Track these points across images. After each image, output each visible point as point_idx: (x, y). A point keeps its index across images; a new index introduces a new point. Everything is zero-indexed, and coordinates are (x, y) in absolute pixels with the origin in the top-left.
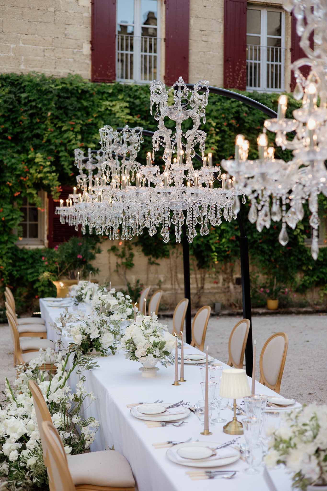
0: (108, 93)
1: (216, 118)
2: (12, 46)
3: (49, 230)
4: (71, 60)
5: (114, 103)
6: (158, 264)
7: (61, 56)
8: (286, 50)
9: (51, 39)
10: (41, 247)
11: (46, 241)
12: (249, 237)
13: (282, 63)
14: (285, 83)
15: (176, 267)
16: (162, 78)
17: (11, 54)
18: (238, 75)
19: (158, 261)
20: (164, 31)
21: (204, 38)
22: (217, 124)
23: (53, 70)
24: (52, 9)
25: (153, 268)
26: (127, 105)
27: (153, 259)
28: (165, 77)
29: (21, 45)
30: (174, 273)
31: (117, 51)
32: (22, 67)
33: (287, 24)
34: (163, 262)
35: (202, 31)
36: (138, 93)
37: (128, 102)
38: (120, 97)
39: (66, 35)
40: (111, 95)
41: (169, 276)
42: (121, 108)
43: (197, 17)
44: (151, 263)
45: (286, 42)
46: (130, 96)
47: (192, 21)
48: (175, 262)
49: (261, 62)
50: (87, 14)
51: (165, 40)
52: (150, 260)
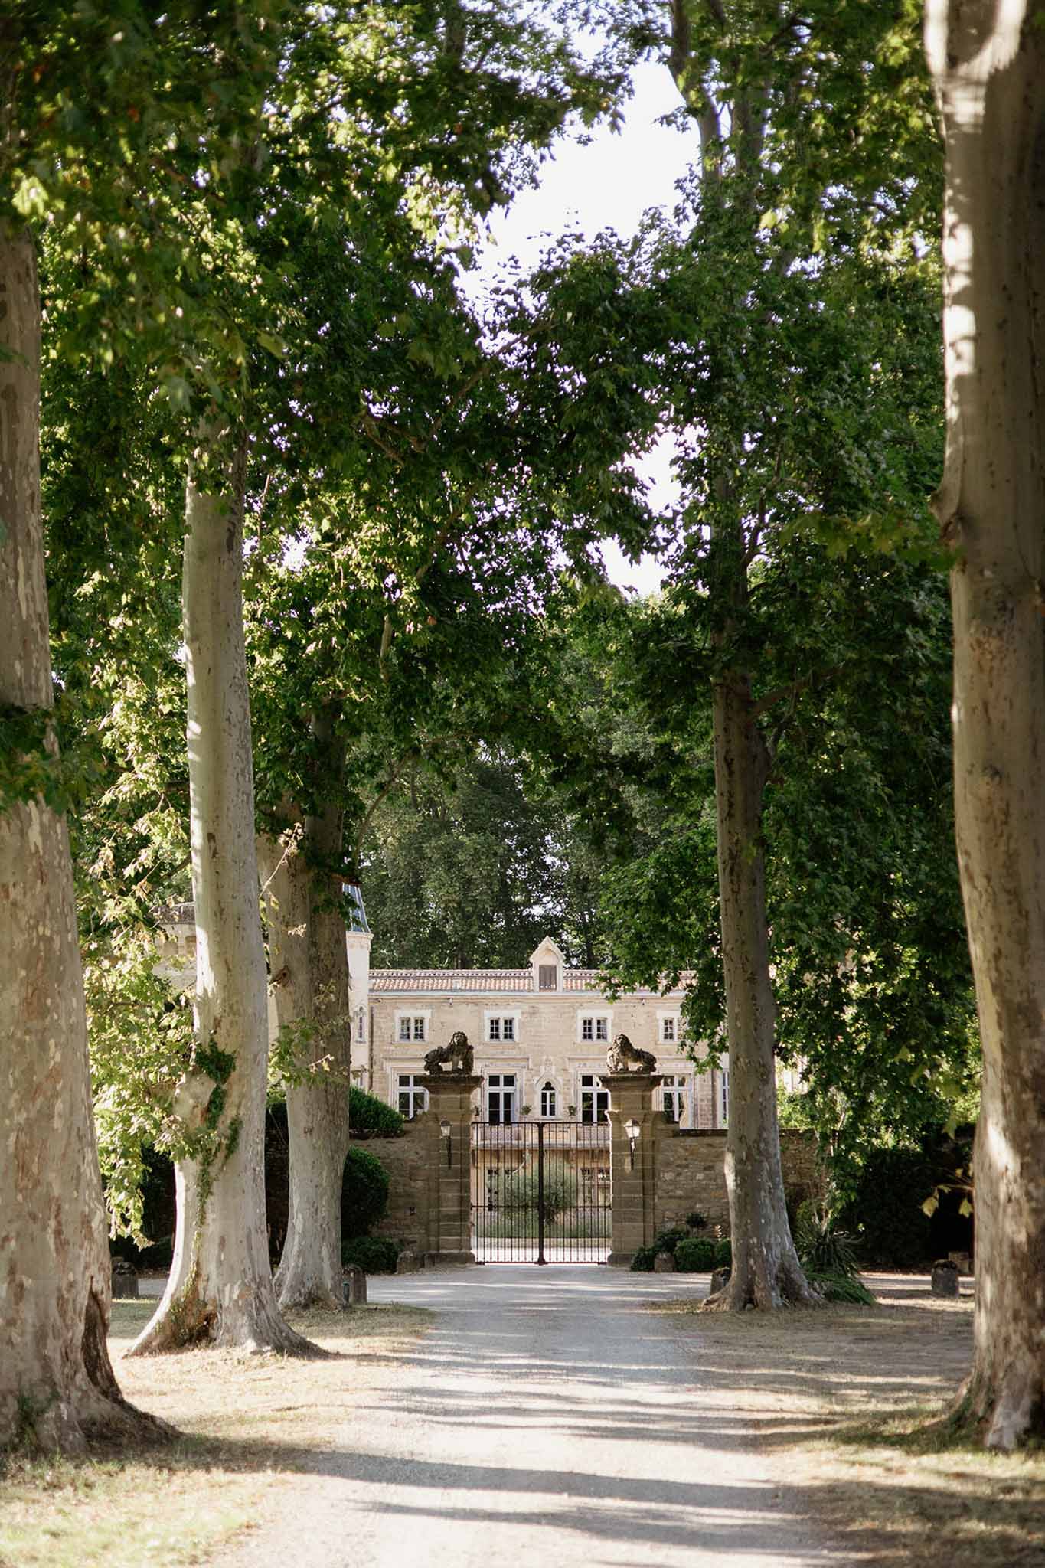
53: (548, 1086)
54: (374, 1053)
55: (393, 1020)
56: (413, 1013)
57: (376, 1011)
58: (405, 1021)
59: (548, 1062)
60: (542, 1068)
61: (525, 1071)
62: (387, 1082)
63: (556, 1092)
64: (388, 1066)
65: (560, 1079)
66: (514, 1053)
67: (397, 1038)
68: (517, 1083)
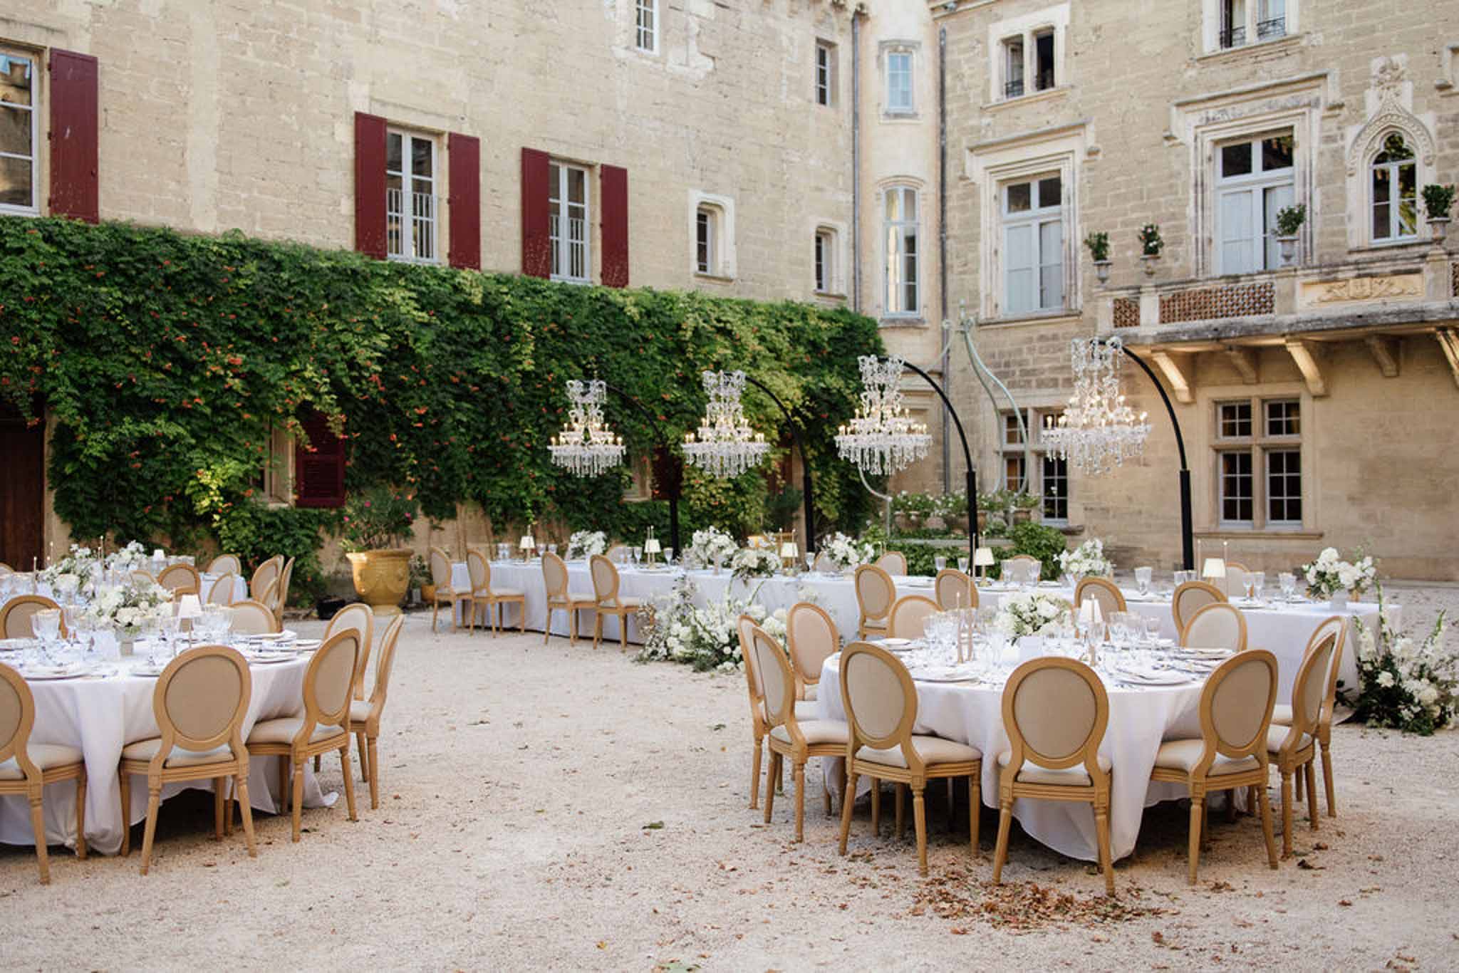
0: (383, 276)
1: (528, 319)
2: (244, 196)
3: (297, 478)
4: (325, 222)
5: (391, 290)
6: (442, 529)
7: (312, 214)
8: (592, 224)
9: (297, 190)
10: (285, 506)
11: (292, 497)
12: (562, 487)
13: (586, 242)
14: (591, 270)
15: (465, 532)
16: (445, 256)
17: (242, 208)
18: (540, 257)
19: (443, 525)
20: (446, 187)
21: (497, 202)
22: (534, 328)
23: (300, 236)
24: (299, 145)
25: (435, 533)
26: (414, 295)
27: (436, 522)
28: (450, 256)
29: (256, 194)
30: (462, 541)
31: (389, 213)
32: (258, 229)
33: (592, 188)
34: (448, 525)
35: (494, 191)
36: (423, 278)
37: (411, 290)
38: (401, 282)
39: (318, 184)
40: (386, 278)
41: (456, 546)
42: (403, 298)
43: (488, 171)
44: (434, 528)
45: (592, 214)
46: (413, 282)
47: (483, 177)
48: (464, 525)
49: (560, 239)
50: (348, 154)
51: (450, 202)
52: (431, 521)
53: (1395, 147)
54: (950, 138)
55: (986, 53)
56: (1025, 24)
57: (951, 37)
58: (1014, 46)
59: (1391, 77)
60: (1371, 96)
61: (1317, 114)
62: (976, 206)
63: (1418, 160)
64: (976, 167)
65: (1428, 119)
66: (1288, 68)
67: (996, 94)
68: (1297, 155)
